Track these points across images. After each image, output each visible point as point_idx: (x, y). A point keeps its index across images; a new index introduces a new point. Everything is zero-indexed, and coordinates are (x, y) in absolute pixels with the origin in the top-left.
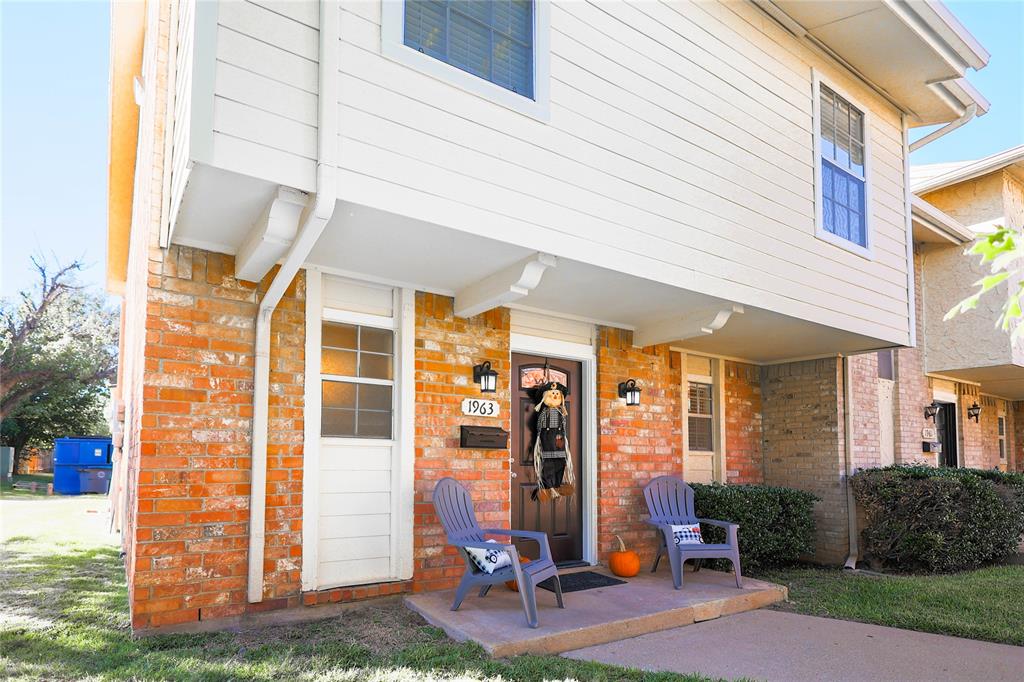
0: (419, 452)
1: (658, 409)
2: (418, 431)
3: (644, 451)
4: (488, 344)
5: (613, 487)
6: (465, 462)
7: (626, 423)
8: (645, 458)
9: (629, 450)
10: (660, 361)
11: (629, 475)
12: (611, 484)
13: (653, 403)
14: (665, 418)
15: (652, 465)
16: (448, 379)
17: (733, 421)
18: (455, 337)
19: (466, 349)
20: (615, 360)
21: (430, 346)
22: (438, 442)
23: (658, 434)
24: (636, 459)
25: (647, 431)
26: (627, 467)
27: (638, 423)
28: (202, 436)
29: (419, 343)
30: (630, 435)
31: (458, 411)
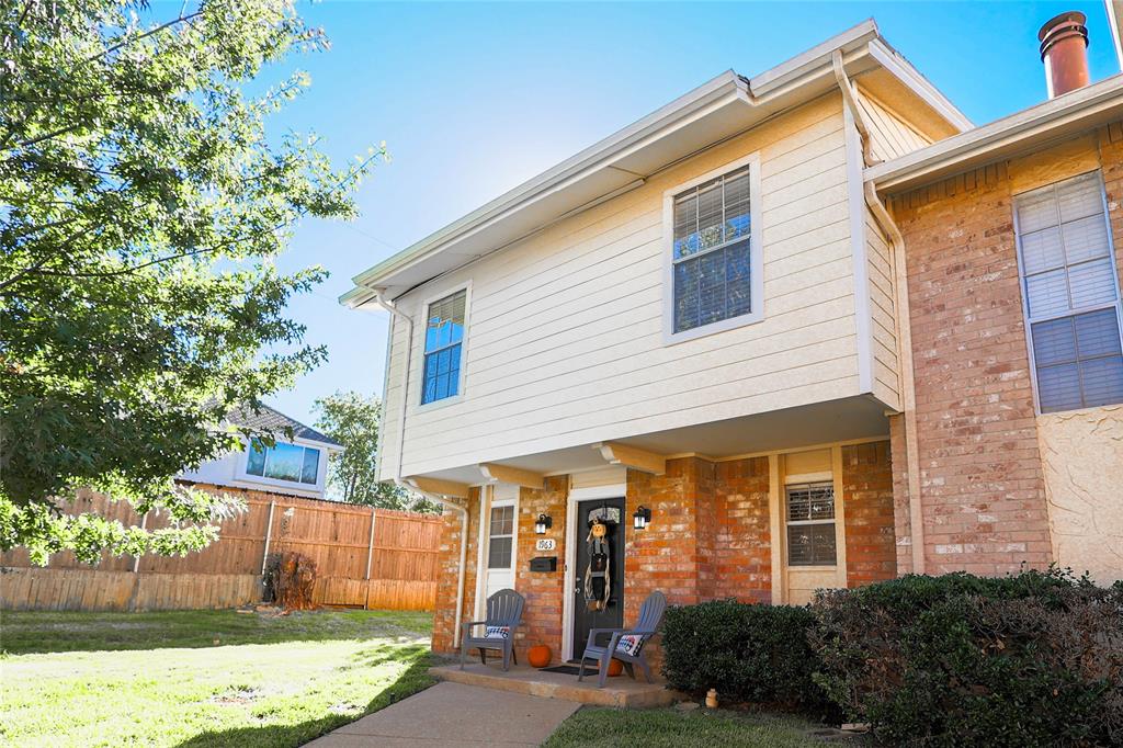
0: (518, 574)
1: (680, 527)
2: (518, 562)
3: (665, 569)
4: (553, 502)
5: (634, 601)
6: (538, 580)
7: (648, 544)
8: (666, 575)
9: (651, 568)
10: (684, 480)
11: (649, 590)
12: (633, 598)
13: (675, 523)
14: (688, 535)
15: (673, 582)
16: (532, 529)
17: (860, 522)
18: (537, 502)
19: (542, 508)
20: (639, 491)
21: (526, 511)
22: (526, 568)
23: (680, 551)
24: (656, 576)
25: (668, 550)
26: (647, 584)
27: (660, 543)
28: (450, 570)
29: (521, 511)
30: (652, 554)
31: (534, 548)
